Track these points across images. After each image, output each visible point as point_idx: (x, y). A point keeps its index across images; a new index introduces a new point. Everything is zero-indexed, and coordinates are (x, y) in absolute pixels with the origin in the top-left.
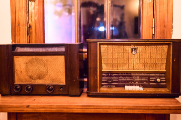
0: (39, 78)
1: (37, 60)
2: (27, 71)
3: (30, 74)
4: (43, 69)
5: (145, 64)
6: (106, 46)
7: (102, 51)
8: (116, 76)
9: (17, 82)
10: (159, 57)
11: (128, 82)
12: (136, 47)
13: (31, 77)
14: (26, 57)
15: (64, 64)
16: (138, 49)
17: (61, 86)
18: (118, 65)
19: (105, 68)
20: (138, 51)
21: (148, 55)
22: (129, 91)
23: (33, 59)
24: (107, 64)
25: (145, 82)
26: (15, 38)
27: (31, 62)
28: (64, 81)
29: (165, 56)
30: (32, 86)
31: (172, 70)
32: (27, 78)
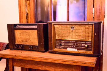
0: (26, 41)
1: (25, 32)
2: (21, 38)
3: (22, 39)
4: (28, 37)
5: (79, 36)
6: (57, 25)
7: (56, 28)
8: (63, 42)
9: (17, 43)
10: (87, 32)
11: (70, 46)
12: (73, 26)
13: (22, 41)
14: (20, 30)
15: (37, 35)
16: (75, 27)
17: (36, 46)
18: (64, 36)
19: (57, 38)
20: (75, 28)
21: (80, 31)
22: (69, 51)
23: (23, 31)
24: (58, 36)
25: (79, 46)
26: (21, 20)
27: (22, 33)
28: (37, 44)
29: (90, 32)
30: (23, 45)
31: (94, 40)
32: (21, 41)
